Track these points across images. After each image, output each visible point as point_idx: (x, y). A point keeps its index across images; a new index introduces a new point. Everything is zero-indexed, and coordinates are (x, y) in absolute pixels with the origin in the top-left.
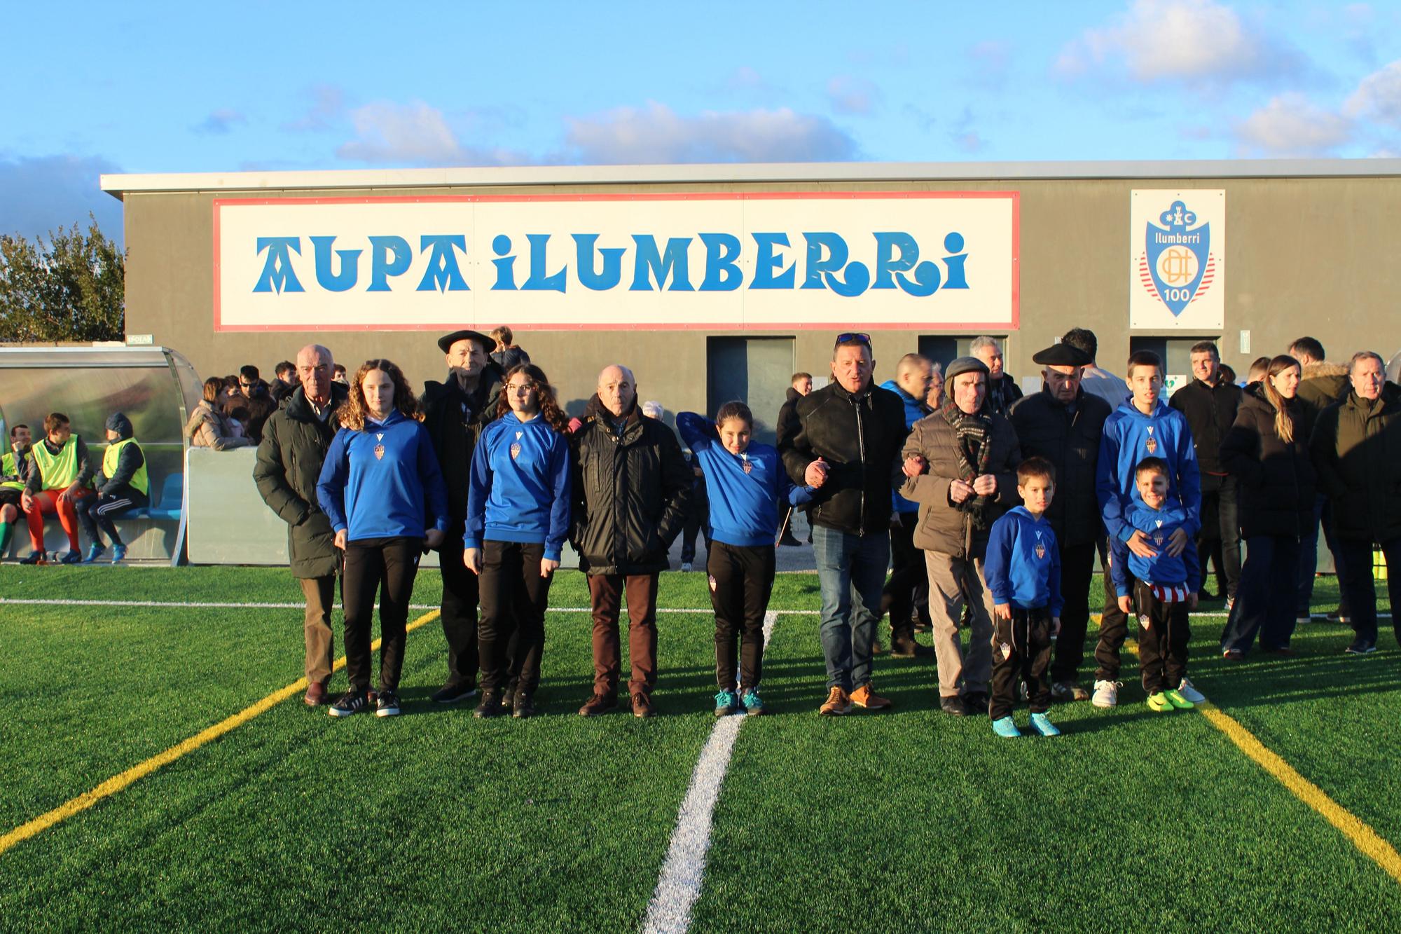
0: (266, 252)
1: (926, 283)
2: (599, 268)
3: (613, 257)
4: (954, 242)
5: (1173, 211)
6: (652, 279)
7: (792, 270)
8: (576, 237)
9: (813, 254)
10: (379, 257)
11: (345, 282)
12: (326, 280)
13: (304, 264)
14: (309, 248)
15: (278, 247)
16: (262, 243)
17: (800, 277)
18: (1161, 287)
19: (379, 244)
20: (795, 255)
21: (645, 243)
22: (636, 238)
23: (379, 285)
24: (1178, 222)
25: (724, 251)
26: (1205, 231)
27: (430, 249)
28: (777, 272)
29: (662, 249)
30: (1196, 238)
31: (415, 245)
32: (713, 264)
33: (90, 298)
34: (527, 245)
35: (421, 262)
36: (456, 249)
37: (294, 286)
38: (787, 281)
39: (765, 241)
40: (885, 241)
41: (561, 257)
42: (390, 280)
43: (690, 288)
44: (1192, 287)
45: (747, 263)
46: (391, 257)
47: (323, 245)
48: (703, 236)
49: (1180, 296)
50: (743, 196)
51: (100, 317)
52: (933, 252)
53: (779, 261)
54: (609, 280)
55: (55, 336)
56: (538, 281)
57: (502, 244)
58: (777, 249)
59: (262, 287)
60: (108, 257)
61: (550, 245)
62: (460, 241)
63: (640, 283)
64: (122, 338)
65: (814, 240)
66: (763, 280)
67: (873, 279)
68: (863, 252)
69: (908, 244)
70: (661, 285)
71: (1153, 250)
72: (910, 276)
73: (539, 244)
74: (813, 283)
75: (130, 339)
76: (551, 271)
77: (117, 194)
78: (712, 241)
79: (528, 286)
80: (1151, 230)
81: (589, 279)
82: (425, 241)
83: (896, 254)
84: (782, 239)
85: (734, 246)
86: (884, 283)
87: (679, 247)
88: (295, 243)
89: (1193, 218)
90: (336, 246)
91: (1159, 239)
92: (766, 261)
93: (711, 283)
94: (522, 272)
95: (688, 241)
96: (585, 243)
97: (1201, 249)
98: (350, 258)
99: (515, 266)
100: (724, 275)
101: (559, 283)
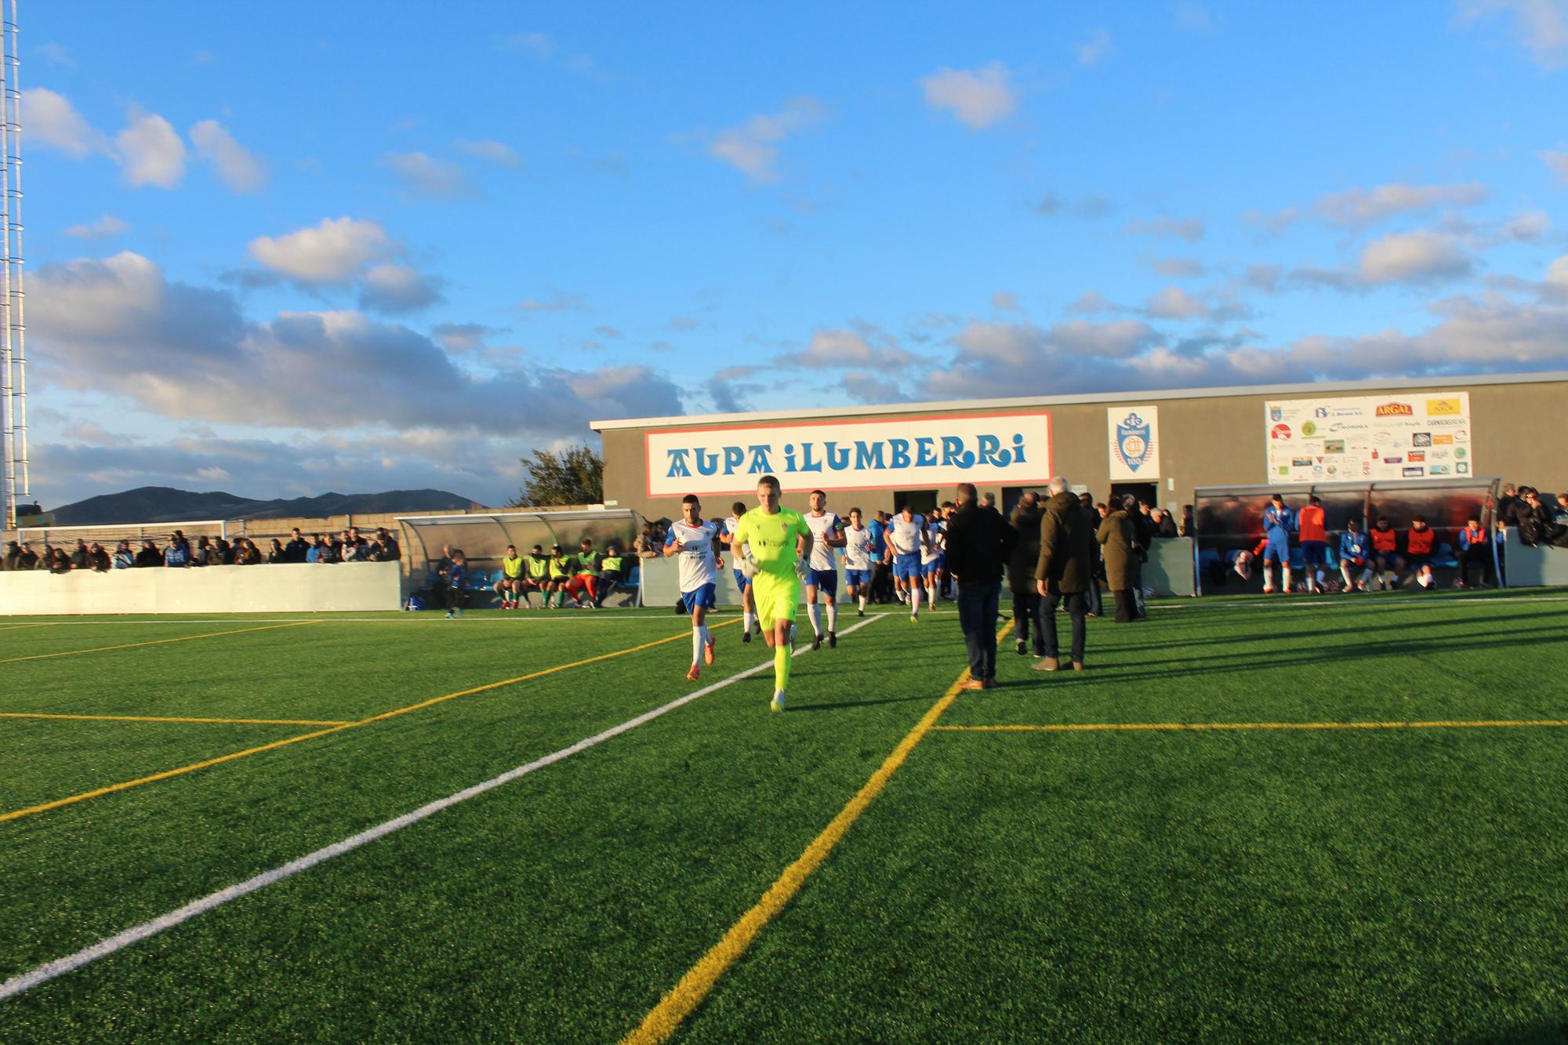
0: (672, 456)
1: (1004, 460)
2: (838, 458)
3: (845, 453)
4: (1018, 438)
5: (1130, 419)
6: (865, 463)
7: (935, 458)
8: (827, 444)
9: (946, 448)
10: (728, 457)
11: (712, 470)
12: (703, 471)
13: (691, 462)
14: (693, 455)
15: (678, 454)
16: (670, 452)
17: (940, 460)
18: (1126, 457)
19: (728, 451)
20: (936, 449)
21: (861, 446)
22: (856, 443)
23: (729, 471)
24: (1133, 424)
25: (901, 448)
26: (1147, 428)
27: (753, 452)
28: (928, 458)
29: (869, 449)
30: (1143, 432)
31: (745, 450)
32: (896, 454)
33: (586, 483)
34: (801, 450)
35: (749, 459)
36: (766, 451)
37: (686, 474)
38: (933, 462)
39: (921, 442)
40: (982, 439)
41: (819, 454)
42: (734, 469)
43: (884, 467)
44: (1142, 457)
45: (913, 453)
46: (734, 457)
47: (700, 452)
48: (890, 441)
49: (1136, 462)
50: (909, 420)
51: (590, 492)
52: (1007, 444)
53: (928, 452)
54: (843, 464)
55: (569, 502)
56: (808, 467)
57: (789, 449)
58: (927, 446)
59: (671, 474)
60: (593, 462)
61: (813, 449)
62: (768, 448)
63: (860, 466)
64: (601, 502)
65: (946, 440)
66: (922, 462)
67: (977, 459)
68: (971, 445)
69: (994, 440)
70: (869, 465)
71: (1121, 438)
72: (996, 457)
73: (807, 448)
74: (946, 462)
75: (607, 503)
76: (814, 462)
77: (598, 431)
78: (894, 443)
79: (803, 469)
80: (1119, 428)
81: (833, 465)
82: (751, 448)
83: (988, 446)
84: (930, 441)
85: (905, 444)
86: (983, 461)
87: (878, 447)
88: (686, 452)
89: (1141, 421)
90: (706, 453)
91: (1124, 433)
92: (922, 452)
93: (895, 465)
94: (799, 462)
95: (881, 444)
96: (830, 446)
97: (1146, 438)
98: (713, 458)
99: (796, 460)
100: (901, 460)
101: (818, 467)
